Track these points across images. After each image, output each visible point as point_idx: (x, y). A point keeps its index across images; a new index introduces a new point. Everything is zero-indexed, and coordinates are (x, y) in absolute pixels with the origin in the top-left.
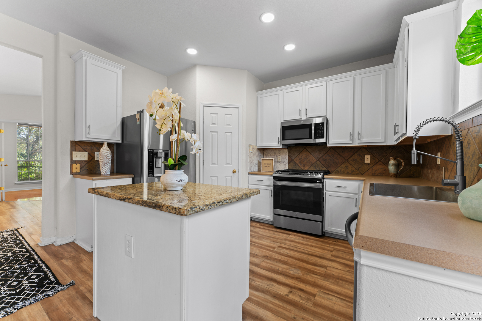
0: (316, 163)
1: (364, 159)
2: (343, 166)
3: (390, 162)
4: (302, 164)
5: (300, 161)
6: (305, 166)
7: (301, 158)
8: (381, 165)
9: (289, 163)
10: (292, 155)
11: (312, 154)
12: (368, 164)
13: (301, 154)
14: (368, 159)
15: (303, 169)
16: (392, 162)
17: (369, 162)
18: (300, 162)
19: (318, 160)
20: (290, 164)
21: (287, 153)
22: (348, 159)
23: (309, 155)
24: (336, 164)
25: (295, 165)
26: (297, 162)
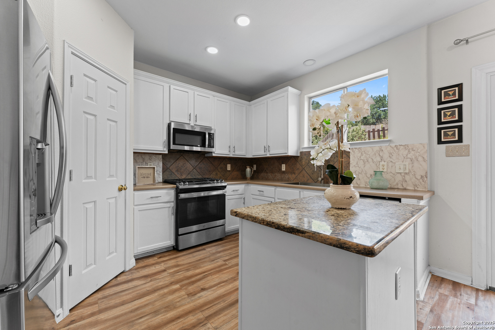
0: (193, 172)
1: (227, 167)
2: (214, 173)
3: (247, 169)
4: (179, 173)
5: (176, 169)
6: (183, 174)
7: (178, 166)
8: (236, 171)
9: (164, 171)
10: (167, 163)
11: (189, 162)
12: (229, 171)
13: (177, 161)
14: (229, 167)
15: (180, 178)
16: (248, 170)
17: (230, 169)
18: (177, 171)
19: (194, 168)
20: (165, 173)
21: (162, 159)
22: (217, 167)
23: (186, 163)
24: (209, 172)
25: (171, 174)
26: (174, 171)
